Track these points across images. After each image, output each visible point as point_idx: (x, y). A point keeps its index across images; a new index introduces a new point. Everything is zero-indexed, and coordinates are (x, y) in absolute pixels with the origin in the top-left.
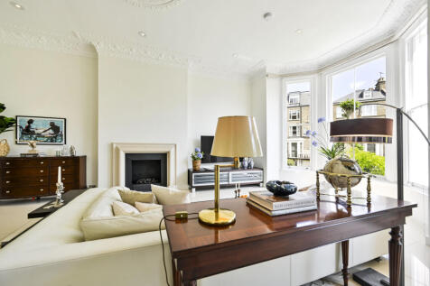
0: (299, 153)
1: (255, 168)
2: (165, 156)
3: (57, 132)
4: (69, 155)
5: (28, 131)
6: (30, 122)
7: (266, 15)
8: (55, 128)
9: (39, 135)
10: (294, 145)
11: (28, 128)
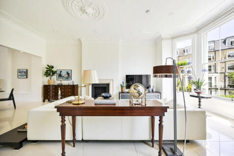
0: (213, 84)
1: (156, 92)
2: (108, 85)
3: (69, 75)
4: (72, 84)
5: (60, 75)
6: (61, 72)
7: (147, 11)
8: (68, 74)
9: (63, 77)
10: (210, 78)
11: (60, 74)
